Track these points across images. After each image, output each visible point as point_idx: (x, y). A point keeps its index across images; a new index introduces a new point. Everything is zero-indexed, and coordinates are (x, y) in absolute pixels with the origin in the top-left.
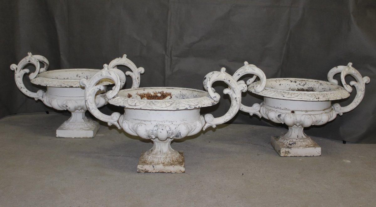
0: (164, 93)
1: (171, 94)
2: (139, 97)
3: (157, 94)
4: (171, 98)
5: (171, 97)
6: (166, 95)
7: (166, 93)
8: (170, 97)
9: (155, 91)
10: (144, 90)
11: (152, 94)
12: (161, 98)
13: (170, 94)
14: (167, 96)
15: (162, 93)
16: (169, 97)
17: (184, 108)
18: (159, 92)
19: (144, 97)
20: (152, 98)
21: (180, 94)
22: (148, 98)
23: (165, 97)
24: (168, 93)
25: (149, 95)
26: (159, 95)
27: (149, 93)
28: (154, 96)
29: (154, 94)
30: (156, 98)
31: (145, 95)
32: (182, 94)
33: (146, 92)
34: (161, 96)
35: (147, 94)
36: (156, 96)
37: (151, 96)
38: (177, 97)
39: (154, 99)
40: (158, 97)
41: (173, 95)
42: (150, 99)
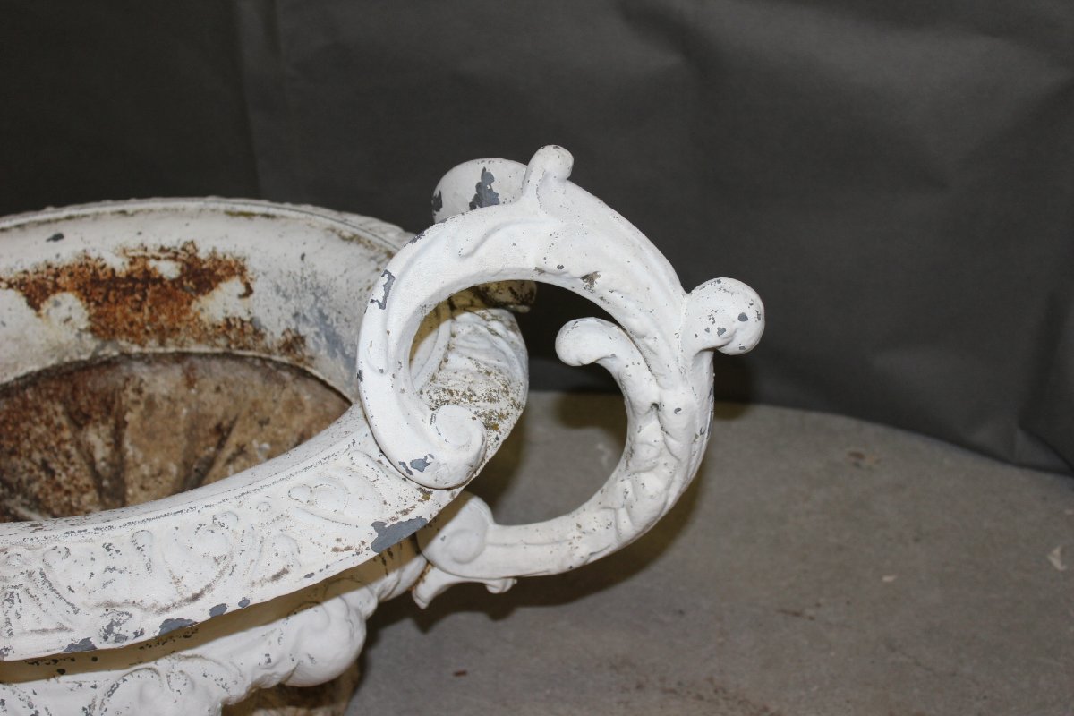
0: (202, 255)
1: (243, 269)
2: (16, 299)
3: (152, 263)
4: (244, 296)
5: (249, 291)
6: (211, 272)
7: (213, 256)
8: (242, 289)
9: (133, 242)
10: (58, 237)
11: (119, 265)
12: (182, 286)
13: (236, 269)
14: (220, 279)
15: (182, 255)
16: (233, 286)
17: (54, 644)
18: (162, 250)
19: (57, 288)
20: (117, 289)
21: (299, 273)
22: (85, 294)
23: (209, 283)
24: (228, 258)
25: (95, 273)
26: (169, 270)
27: (94, 255)
28: (129, 276)
29: (131, 264)
30: (149, 293)
31: (57, 275)
32: (308, 281)
33: (66, 253)
34: (179, 279)
35: (81, 266)
36: (149, 278)
37: (110, 280)
38: (284, 296)
39: (138, 297)
40: (164, 286)
41: (262, 277)
42: (106, 298)
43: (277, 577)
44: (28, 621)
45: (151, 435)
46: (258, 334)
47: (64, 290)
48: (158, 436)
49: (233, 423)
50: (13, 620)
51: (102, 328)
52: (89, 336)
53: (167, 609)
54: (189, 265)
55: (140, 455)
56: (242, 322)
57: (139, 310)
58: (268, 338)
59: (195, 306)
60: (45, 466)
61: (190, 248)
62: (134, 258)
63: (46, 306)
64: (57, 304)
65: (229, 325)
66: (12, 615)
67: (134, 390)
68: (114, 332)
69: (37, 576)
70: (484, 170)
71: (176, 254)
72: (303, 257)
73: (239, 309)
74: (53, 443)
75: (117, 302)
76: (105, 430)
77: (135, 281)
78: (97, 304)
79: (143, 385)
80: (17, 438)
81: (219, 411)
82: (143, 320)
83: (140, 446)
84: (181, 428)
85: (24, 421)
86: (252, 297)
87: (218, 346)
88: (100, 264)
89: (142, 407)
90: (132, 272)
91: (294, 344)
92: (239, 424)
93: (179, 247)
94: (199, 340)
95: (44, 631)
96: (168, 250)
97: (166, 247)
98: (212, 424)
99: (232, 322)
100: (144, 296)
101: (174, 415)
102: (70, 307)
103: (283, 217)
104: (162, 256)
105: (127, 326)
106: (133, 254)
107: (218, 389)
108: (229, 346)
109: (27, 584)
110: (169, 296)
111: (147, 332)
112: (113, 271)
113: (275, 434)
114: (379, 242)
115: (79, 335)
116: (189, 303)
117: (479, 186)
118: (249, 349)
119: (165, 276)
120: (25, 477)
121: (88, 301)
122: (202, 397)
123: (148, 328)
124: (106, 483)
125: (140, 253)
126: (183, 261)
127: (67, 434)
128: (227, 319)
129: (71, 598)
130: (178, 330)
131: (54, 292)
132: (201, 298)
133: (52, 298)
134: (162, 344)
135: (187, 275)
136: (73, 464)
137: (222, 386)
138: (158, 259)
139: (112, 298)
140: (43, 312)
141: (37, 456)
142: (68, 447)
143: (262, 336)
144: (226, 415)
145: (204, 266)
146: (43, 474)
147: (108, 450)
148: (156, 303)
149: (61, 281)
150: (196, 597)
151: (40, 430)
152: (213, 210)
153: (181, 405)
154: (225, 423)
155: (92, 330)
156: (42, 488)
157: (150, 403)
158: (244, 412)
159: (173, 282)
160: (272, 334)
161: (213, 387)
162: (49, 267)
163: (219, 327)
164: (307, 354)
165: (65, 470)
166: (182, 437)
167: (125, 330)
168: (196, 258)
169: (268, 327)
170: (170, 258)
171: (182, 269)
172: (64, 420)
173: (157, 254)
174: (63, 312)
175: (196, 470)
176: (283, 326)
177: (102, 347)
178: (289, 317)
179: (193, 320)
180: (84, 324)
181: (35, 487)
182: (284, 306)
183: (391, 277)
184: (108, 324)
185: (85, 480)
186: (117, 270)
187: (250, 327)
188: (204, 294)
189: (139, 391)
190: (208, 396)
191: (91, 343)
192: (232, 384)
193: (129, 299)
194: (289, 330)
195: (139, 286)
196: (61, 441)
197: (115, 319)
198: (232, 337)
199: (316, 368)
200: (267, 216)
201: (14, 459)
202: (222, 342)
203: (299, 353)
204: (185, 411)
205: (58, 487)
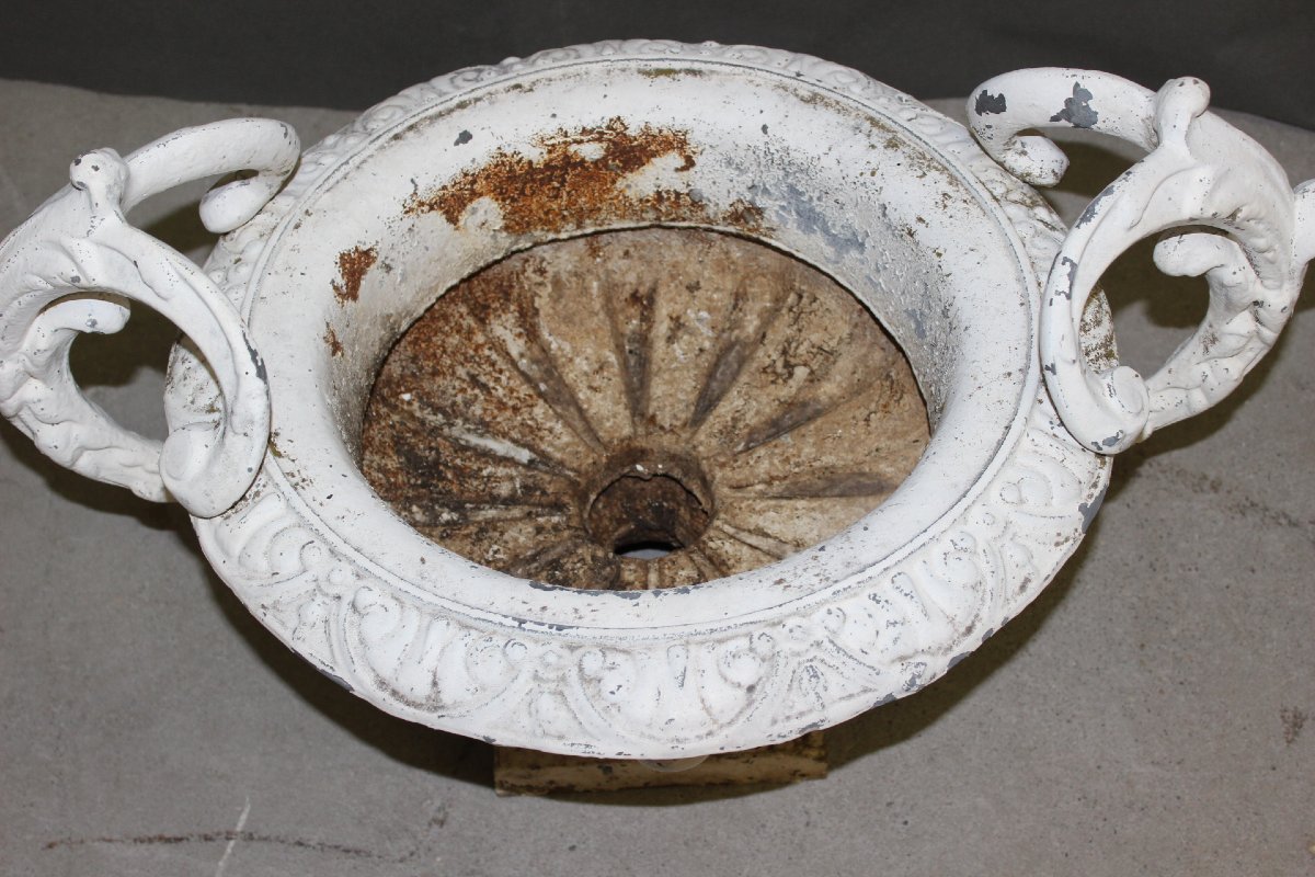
0: (632, 132)
1: (684, 143)
3: (573, 148)
4: (684, 169)
5: (690, 163)
6: (642, 148)
7: (646, 132)
8: (681, 162)
9: (550, 128)
10: (465, 137)
11: (537, 155)
12: (606, 166)
13: (675, 142)
14: (654, 154)
15: (610, 135)
16: (674, 159)
17: (862, 706)
18: (584, 131)
19: (475, 195)
20: (534, 181)
21: (763, 147)
22: (501, 193)
23: (640, 159)
24: (665, 132)
25: (511, 170)
26: (592, 151)
27: (508, 151)
28: (548, 166)
29: (550, 152)
30: (568, 178)
31: (473, 182)
32: (776, 156)
33: (479, 154)
34: (604, 159)
35: (496, 166)
36: (569, 163)
37: (527, 173)
38: (738, 168)
39: (556, 184)
40: (587, 169)
41: (708, 150)
42: (522, 193)
43: (1023, 588)
44: (835, 691)
45: (568, 319)
46: (697, 204)
47: (481, 195)
48: (577, 319)
49: (654, 290)
50: (822, 694)
51: (516, 224)
52: (504, 234)
53: (950, 648)
54: (614, 143)
55: (567, 347)
56: (678, 195)
57: (556, 197)
58: (711, 210)
59: (620, 184)
60: (474, 380)
61: (617, 125)
62: (553, 145)
63: (464, 217)
64: (474, 211)
65: (659, 197)
66: (820, 689)
67: (535, 272)
68: (528, 224)
69: (826, 644)
70: (1077, 85)
71: (602, 133)
72: (765, 128)
73: (677, 183)
74: (471, 352)
75: (533, 193)
76: (510, 318)
77: (556, 167)
78: (513, 200)
79: (544, 264)
80: (434, 355)
81: (631, 278)
82: (560, 205)
83: (563, 336)
84: (597, 305)
85: (436, 335)
86: (692, 170)
87: (644, 220)
88: (516, 158)
89: (549, 288)
90: (551, 160)
91: (746, 215)
92: (662, 290)
93: (604, 126)
94: (622, 217)
95: (851, 696)
96: (591, 131)
97: (589, 128)
98: (627, 292)
99: (665, 196)
100: (563, 183)
101: (585, 291)
102: (487, 210)
103: (712, 72)
104: (585, 138)
105: (542, 216)
106: (552, 141)
107: (627, 253)
108: (658, 219)
109: (821, 655)
110: (591, 178)
111: (564, 217)
112: (530, 163)
113: (710, 299)
114: (854, 105)
115: (494, 237)
116: (614, 182)
117: (1068, 102)
118: (684, 220)
119: (587, 159)
120: (459, 399)
121: (504, 200)
122: (610, 265)
123: (565, 213)
124: (543, 387)
125: (562, 139)
126: (610, 140)
127: (480, 338)
128: (659, 193)
129: (867, 660)
130: (599, 209)
131: (471, 200)
132: (628, 175)
133: (469, 207)
134: (579, 226)
135: (614, 153)
136: (501, 372)
137: (632, 250)
138: (581, 142)
139: (528, 192)
140: (461, 223)
141: (461, 371)
142: (487, 352)
143: (702, 208)
144: (640, 283)
145: (635, 143)
146: (477, 391)
147: (521, 342)
148: (575, 187)
149: (477, 187)
150: (969, 630)
151: (454, 340)
152: (624, 70)
153: (589, 277)
154: (643, 290)
155: (506, 228)
156: (485, 410)
157: (557, 282)
158: (664, 276)
159: (595, 163)
160: (717, 205)
161: (621, 254)
162: (466, 175)
163: (648, 201)
164: (764, 224)
165: (497, 380)
166: (602, 316)
167: (540, 219)
168: (625, 135)
169: (712, 198)
170: (594, 140)
171: (607, 150)
172: (470, 321)
173: (578, 137)
174: (480, 217)
175: (631, 352)
176: (733, 198)
177: (516, 242)
178: (743, 189)
179: (617, 197)
180: (500, 223)
181: (477, 410)
182: (736, 178)
183: (1074, 266)
184: (522, 218)
185: (524, 390)
186: (535, 162)
187: (688, 198)
188: (632, 171)
189: (542, 272)
190: (617, 264)
191: (505, 241)
192: (643, 247)
193: (545, 189)
194: (740, 201)
195: (557, 173)
196: (478, 347)
197: (531, 211)
198: (663, 209)
199: (777, 239)
200: (694, 72)
201: (439, 380)
202: (651, 215)
203: (752, 223)
204: (595, 284)
205: (501, 406)
